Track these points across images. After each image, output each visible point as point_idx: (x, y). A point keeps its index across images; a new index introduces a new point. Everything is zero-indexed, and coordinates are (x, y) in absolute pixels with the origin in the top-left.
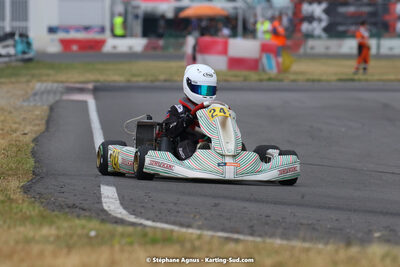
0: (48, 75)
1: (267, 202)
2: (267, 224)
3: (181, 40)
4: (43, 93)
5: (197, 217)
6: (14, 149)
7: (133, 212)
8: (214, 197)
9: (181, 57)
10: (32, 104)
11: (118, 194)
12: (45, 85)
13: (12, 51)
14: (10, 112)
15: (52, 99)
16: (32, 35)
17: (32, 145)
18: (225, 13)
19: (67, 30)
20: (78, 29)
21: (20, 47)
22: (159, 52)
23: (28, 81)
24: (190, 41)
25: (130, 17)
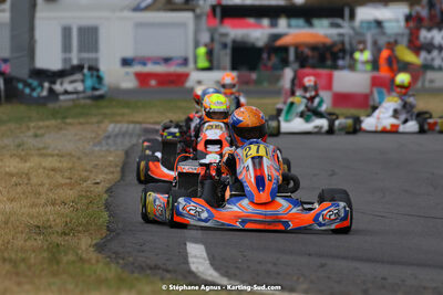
0: (123, 115)
1: (383, 262)
2: (384, 287)
3: (277, 73)
4: (116, 136)
5: (302, 279)
6: (85, 201)
7: (226, 274)
8: (321, 256)
9: (278, 93)
10: (104, 149)
11: (208, 254)
12: (119, 125)
13: (80, 87)
14: (79, 158)
15: (127, 143)
16: (103, 68)
17: (106, 196)
18: (329, 41)
19: (143, 62)
20: (156, 61)
21: (89, 83)
22: (251, 87)
23: (99, 122)
24: (288, 74)
25: (217, 47)
